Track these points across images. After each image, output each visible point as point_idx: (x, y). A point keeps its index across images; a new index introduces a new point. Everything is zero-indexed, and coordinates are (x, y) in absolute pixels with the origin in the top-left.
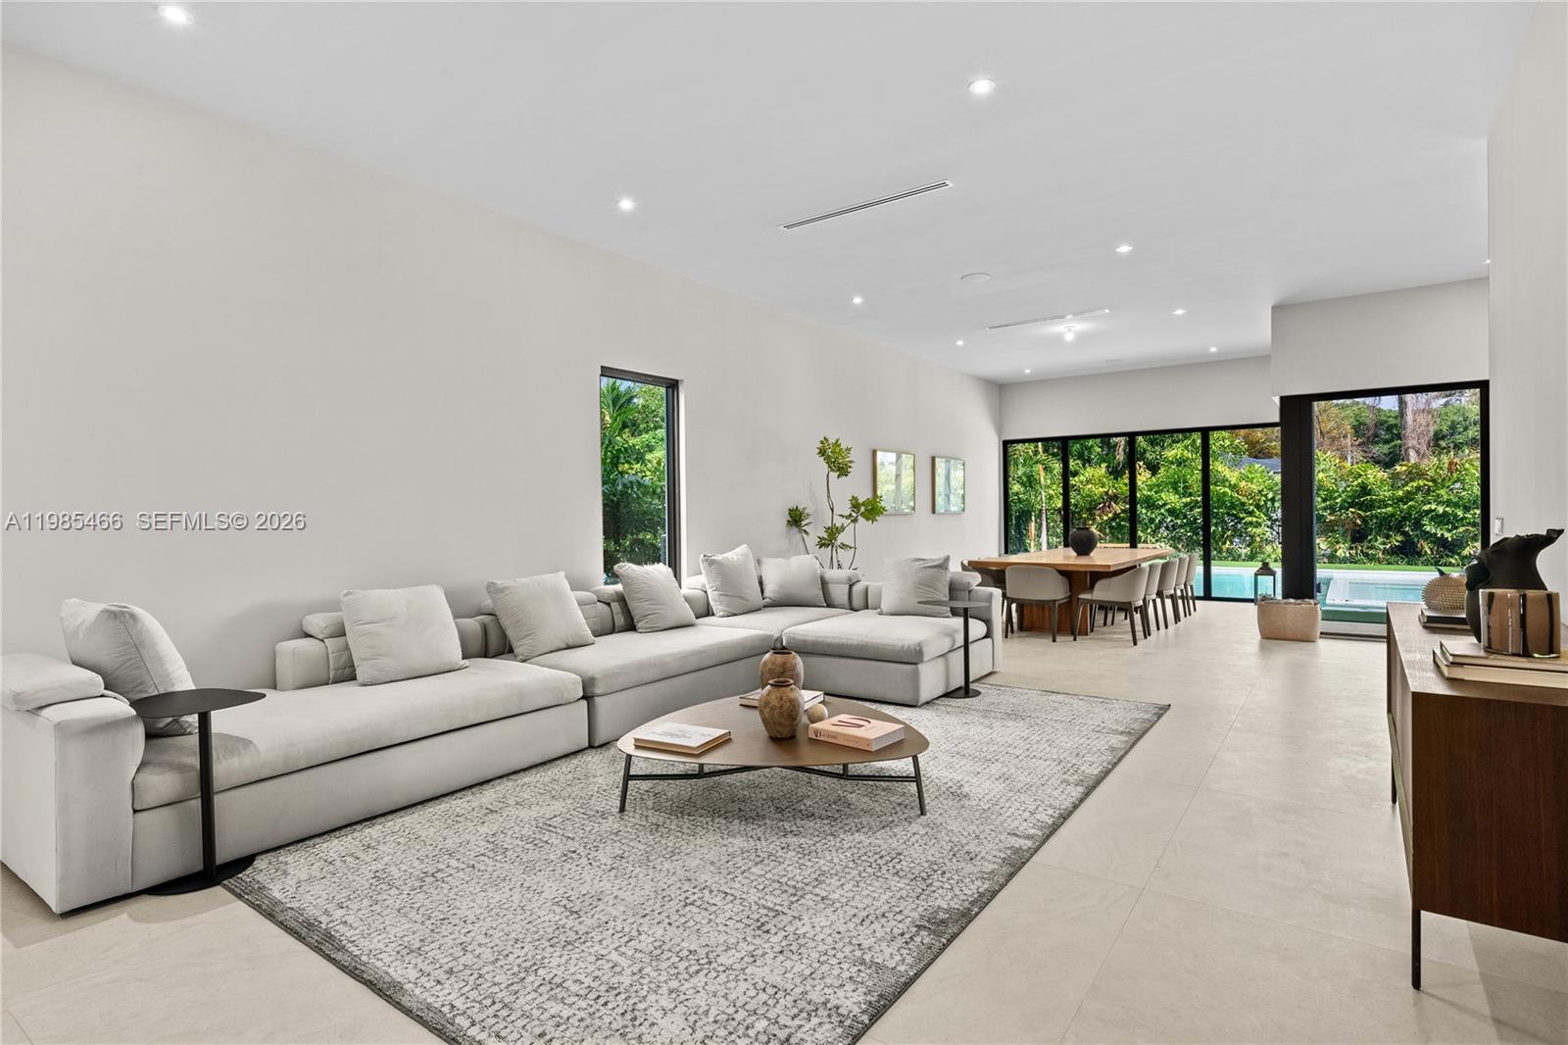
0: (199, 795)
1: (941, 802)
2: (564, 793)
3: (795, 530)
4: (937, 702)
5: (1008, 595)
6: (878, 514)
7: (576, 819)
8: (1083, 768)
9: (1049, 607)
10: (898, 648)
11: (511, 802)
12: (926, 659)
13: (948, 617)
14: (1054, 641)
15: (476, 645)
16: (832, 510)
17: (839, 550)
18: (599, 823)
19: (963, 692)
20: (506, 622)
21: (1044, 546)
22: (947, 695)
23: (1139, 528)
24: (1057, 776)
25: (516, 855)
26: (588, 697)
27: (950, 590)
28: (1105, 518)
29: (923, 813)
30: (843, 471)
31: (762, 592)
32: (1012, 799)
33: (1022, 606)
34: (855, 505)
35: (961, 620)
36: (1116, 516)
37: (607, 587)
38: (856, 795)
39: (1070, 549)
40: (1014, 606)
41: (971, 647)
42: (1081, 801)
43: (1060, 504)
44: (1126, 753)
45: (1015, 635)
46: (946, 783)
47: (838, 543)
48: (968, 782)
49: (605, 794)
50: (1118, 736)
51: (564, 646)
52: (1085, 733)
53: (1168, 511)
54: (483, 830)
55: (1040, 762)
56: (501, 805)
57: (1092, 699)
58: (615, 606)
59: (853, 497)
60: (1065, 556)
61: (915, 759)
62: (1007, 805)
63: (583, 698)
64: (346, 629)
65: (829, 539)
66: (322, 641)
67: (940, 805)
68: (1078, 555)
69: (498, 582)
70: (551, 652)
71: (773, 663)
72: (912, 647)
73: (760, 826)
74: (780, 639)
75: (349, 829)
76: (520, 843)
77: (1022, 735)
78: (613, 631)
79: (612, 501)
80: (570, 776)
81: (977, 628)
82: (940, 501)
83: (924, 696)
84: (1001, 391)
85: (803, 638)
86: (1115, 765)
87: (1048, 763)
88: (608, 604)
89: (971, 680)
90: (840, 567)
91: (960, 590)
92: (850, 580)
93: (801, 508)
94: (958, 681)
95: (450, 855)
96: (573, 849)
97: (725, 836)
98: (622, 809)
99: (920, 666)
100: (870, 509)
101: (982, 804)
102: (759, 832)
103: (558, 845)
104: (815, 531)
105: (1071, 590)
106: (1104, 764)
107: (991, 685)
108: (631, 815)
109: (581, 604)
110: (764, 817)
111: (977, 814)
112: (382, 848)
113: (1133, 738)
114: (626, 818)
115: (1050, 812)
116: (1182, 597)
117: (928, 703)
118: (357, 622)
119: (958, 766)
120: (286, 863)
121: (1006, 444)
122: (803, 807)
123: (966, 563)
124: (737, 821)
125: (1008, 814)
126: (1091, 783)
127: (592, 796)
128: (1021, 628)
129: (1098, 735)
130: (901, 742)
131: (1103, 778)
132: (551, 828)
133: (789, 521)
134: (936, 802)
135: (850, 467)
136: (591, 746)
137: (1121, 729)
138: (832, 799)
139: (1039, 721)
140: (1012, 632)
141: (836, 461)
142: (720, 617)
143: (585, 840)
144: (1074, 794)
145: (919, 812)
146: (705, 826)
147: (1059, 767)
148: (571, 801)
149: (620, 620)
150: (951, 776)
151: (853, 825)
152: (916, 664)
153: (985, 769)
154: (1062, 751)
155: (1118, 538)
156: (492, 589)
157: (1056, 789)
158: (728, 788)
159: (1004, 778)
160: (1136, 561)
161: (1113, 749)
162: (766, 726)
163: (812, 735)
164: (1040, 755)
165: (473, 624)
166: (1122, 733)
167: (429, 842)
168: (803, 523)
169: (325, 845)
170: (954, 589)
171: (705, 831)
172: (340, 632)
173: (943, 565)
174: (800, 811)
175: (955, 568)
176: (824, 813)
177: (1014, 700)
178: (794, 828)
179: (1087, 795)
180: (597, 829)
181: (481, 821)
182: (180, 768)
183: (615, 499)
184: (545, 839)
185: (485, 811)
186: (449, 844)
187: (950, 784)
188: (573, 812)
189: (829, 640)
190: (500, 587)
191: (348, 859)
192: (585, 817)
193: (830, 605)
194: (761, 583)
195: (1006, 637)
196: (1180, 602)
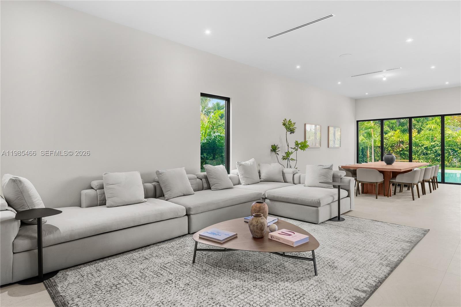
0: (37, 248)
1: (324, 270)
2: (175, 253)
3: (274, 153)
4: (326, 222)
5: (357, 180)
6: (306, 148)
7: (176, 265)
8: (389, 258)
9: (375, 185)
10: (310, 201)
11: (154, 255)
12: (321, 206)
13: (332, 188)
14: (377, 198)
15: (151, 193)
16: (288, 146)
17: (290, 161)
18: (184, 267)
19: (337, 218)
20: (162, 186)
21: (373, 160)
22: (330, 220)
23: (413, 154)
24: (378, 261)
25: (149, 279)
26: (188, 215)
27: (333, 178)
28: (398, 150)
29: (316, 275)
30: (292, 131)
31: (260, 176)
32: (357, 271)
33: (363, 185)
34: (297, 144)
35: (337, 190)
36: (403, 150)
37: (202, 173)
38: (288, 263)
39: (384, 162)
40: (360, 184)
41: (341, 201)
42: (389, 274)
43: (379, 145)
44: (410, 252)
45: (360, 195)
46: (327, 261)
47: (290, 158)
48: (337, 260)
49: (189, 254)
50: (406, 243)
51: (183, 195)
52: (390, 241)
53: (425, 148)
54: (141, 267)
55: (370, 253)
56: (150, 256)
57: (393, 225)
58: (204, 180)
59: (296, 141)
60: (382, 165)
61: (313, 251)
62: (354, 274)
63: (186, 215)
64: (104, 186)
65: (287, 156)
66: (96, 190)
67: (324, 271)
68: (387, 164)
69: (160, 171)
70: (178, 197)
71: (256, 207)
72: (316, 200)
73: (246, 275)
74: (264, 195)
75: (95, 262)
76: (152, 274)
77: (362, 240)
78: (203, 189)
79: (210, 142)
80: (178, 246)
81: (344, 193)
82: (331, 143)
83: (321, 220)
84: (357, 102)
85: (273, 195)
86: (405, 257)
87: (373, 254)
88: (201, 179)
89: (341, 214)
90: (290, 167)
91: (337, 178)
92: (293, 173)
93: (276, 145)
94: (336, 214)
95: (125, 277)
96: (170, 279)
97: (231, 278)
98: (194, 262)
99: (319, 208)
100: (303, 146)
101: (343, 272)
102: (245, 277)
103: (166, 276)
104: (281, 153)
105: (384, 178)
106: (400, 257)
107: (349, 216)
108: (197, 265)
109: (190, 179)
110: (249, 270)
111: (340, 277)
112: (103, 271)
113: (413, 245)
114: (194, 266)
115: (374, 279)
116: (432, 182)
117: (322, 223)
118: (108, 184)
119: (333, 253)
120: (68, 275)
121: (358, 122)
122: (265, 267)
123: (340, 167)
124: (237, 271)
125: (355, 278)
126: (393, 266)
127: (184, 255)
128: (363, 192)
129: (396, 242)
130: (307, 243)
131: (399, 264)
132: (165, 268)
133: (271, 150)
134: (323, 269)
135: (295, 130)
136: (189, 233)
137: (407, 240)
138: (278, 264)
139: (369, 234)
140: (359, 194)
141: (290, 128)
142: (243, 185)
143: (176, 275)
144: (386, 271)
145: (314, 274)
146: (224, 273)
147: (378, 257)
148: (176, 256)
149: (205, 185)
150: (330, 257)
151: (285, 277)
152: (318, 207)
153: (345, 255)
154: (380, 249)
155: (403, 158)
156: (158, 173)
157: (377, 267)
158: (237, 256)
159: (354, 260)
160: (412, 167)
161: (403, 250)
162: (251, 232)
163: (270, 238)
164: (370, 250)
165: (150, 186)
166: (407, 242)
167: (120, 270)
168: (277, 150)
169: (84, 268)
170: (334, 178)
171: (223, 275)
172: (102, 188)
173: (330, 168)
174: (264, 269)
175: (335, 169)
176: (273, 270)
177: (359, 224)
178: (260, 277)
179: (391, 271)
180: (182, 270)
181: (141, 262)
182: (31, 238)
183: (211, 141)
184: (161, 273)
185: (144, 258)
186: (127, 272)
187: (329, 261)
188: (175, 261)
189: (283, 196)
190: (160, 172)
191: (90, 275)
192: (179, 264)
193: (285, 182)
194: (259, 172)
195: (357, 196)
196: (431, 184)
